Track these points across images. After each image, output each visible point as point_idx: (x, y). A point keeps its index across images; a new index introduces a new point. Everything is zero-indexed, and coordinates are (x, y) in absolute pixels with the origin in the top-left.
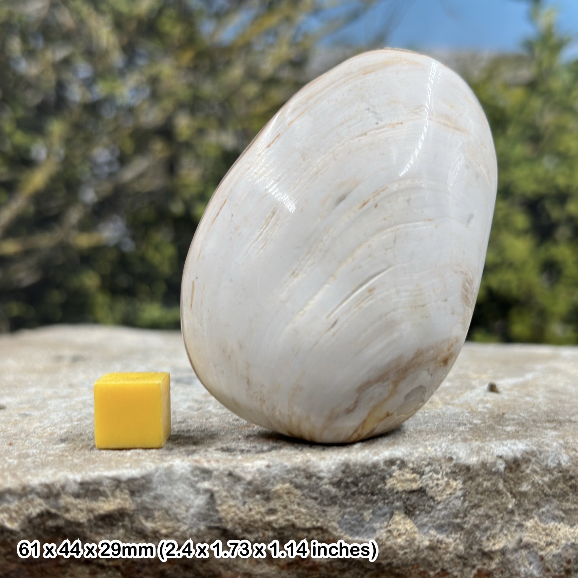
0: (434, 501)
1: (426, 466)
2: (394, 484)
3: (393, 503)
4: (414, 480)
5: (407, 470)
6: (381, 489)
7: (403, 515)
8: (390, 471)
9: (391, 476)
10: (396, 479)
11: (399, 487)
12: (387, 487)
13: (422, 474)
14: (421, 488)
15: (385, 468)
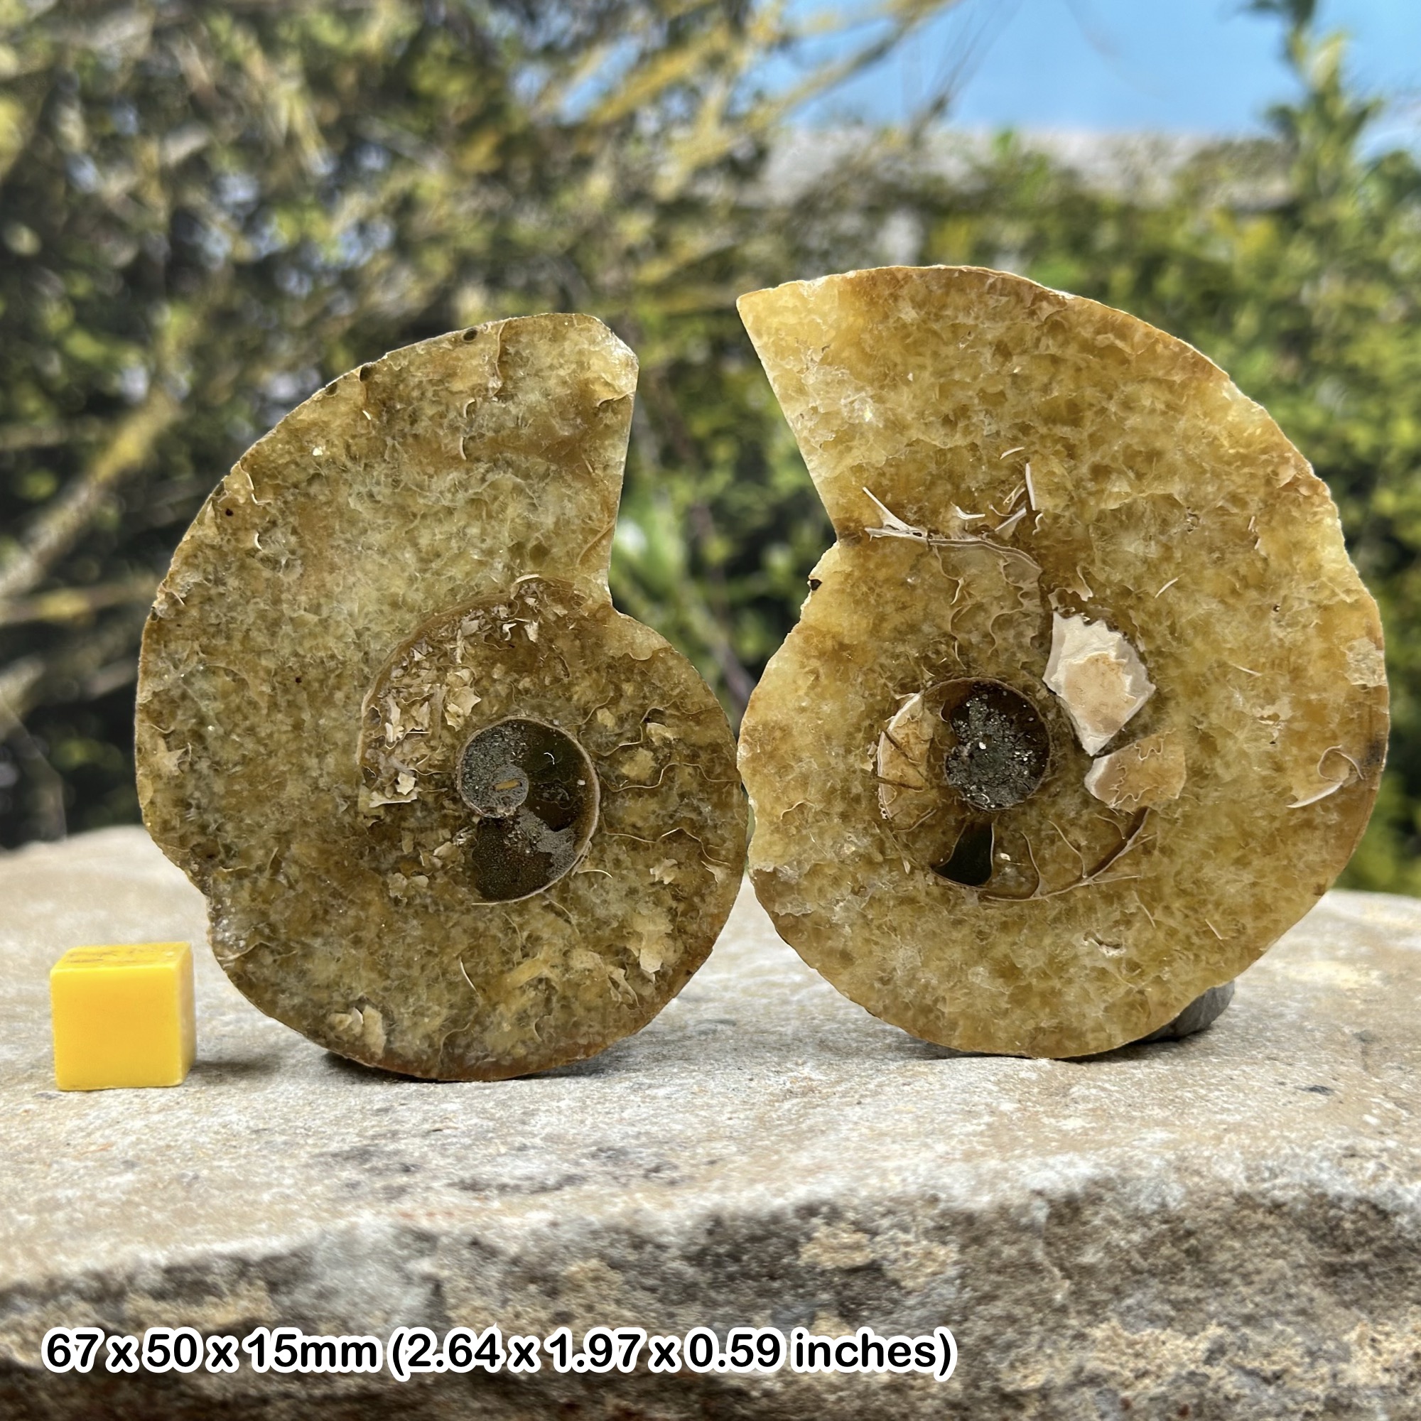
0: (900, 1288)
1: (884, 1215)
2: (817, 1255)
3: (813, 1295)
4: (857, 1247)
5: (843, 1225)
6: (790, 1265)
7: (836, 1320)
8: (807, 1227)
9: (810, 1239)
10: (822, 1245)
11: (827, 1262)
12: (801, 1263)
13: (874, 1233)
14: (874, 1262)
15: (797, 1222)
